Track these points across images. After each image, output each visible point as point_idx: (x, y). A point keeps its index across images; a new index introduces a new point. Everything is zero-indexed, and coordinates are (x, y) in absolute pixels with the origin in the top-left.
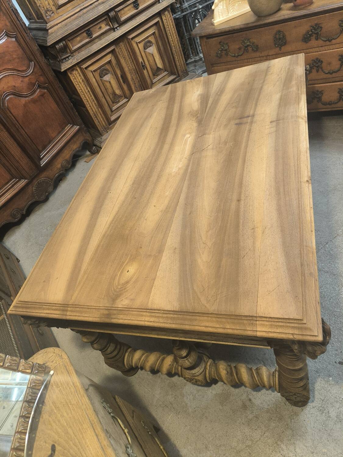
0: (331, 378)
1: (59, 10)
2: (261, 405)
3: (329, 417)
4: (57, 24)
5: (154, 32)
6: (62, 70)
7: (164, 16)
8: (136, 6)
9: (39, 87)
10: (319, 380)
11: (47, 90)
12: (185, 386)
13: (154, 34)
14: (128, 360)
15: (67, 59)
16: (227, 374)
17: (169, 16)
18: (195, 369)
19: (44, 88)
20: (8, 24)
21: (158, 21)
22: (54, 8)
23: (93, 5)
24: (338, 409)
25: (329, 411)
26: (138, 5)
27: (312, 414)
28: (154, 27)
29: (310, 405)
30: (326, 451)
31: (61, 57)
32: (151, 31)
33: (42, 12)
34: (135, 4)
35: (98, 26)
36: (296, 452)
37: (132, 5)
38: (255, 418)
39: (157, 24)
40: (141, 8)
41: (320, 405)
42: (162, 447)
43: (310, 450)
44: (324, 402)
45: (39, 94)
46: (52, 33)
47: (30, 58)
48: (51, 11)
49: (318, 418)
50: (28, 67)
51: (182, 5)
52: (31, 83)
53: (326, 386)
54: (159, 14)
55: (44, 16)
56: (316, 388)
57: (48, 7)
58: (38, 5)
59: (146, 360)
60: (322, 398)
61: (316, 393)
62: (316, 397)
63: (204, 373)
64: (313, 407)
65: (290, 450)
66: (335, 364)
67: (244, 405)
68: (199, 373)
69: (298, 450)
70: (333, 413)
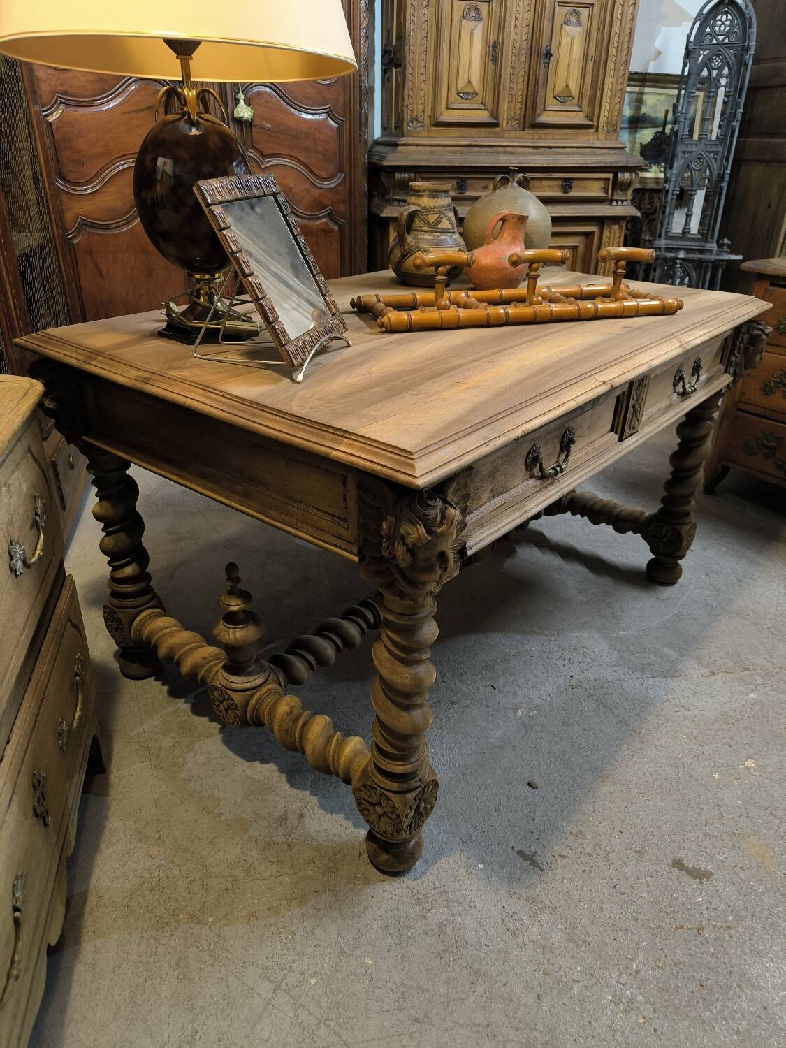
0: (482, 866)
1: (433, 128)
2: (314, 834)
3: (425, 918)
4: (418, 145)
5: (577, 247)
6: (383, 215)
7: (608, 230)
8: (567, 187)
9: (330, 216)
10: (457, 856)
11: (340, 229)
12: (207, 738)
13: (575, 248)
14: (142, 624)
15: (402, 204)
16: (287, 714)
17: (617, 235)
18: (240, 676)
19: (336, 223)
20: (341, 101)
21: (593, 233)
22: (427, 121)
23: (494, 149)
24: (453, 915)
25: (431, 909)
26: (571, 187)
27: (396, 895)
28: (582, 238)
29: (405, 881)
30: (371, 963)
31: (394, 195)
32: (572, 242)
33: (405, 117)
34: (565, 183)
35: (484, 183)
36: (313, 933)
37: (560, 183)
38: (285, 846)
39: (589, 235)
40: (573, 194)
41: (423, 892)
42: (78, 714)
43: (342, 945)
44: (435, 892)
45: (321, 227)
46: (401, 152)
47: (344, 164)
48: (421, 122)
49: (401, 907)
50: (331, 177)
51: (655, 239)
52: (320, 201)
53: (462, 871)
54: (601, 221)
55: (405, 124)
56: (439, 864)
57: (419, 114)
58: (406, 103)
59: (173, 634)
60: (437, 884)
61: (434, 870)
62: (428, 875)
63: (250, 693)
64: (407, 888)
65: (305, 924)
66: (510, 851)
67: (283, 819)
68: (240, 686)
69: (318, 932)
70: (436, 916)
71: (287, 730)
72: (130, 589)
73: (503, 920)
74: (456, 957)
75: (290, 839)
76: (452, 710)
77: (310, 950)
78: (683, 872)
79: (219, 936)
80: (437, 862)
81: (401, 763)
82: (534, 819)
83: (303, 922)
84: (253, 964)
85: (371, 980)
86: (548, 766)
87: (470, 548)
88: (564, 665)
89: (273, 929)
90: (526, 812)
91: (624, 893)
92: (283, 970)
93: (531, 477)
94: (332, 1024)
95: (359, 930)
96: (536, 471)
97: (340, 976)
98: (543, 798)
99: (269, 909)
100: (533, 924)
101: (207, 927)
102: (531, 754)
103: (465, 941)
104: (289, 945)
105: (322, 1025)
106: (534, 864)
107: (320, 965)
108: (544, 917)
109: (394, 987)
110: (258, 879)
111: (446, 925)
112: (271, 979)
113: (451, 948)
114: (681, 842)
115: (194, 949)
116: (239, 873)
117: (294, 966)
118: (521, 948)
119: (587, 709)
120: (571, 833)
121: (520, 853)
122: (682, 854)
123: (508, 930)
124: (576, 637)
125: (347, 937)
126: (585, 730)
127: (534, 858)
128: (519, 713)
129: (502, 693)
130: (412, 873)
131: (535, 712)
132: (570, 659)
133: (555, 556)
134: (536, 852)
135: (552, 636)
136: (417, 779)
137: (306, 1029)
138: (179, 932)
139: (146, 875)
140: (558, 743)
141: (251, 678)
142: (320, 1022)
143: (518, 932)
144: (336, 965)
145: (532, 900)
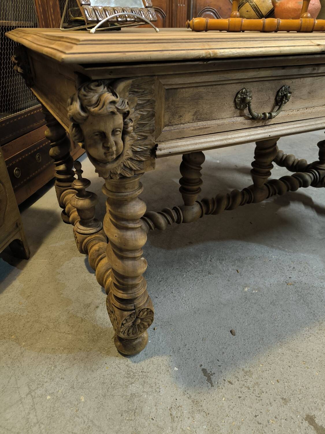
0: (177, 369)
2: (97, 319)
3: (127, 387)
10: (165, 358)
24: (144, 392)
25: (133, 383)
27: (118, 367)
29: (129, 361)
30: (83, 400)
36: (65, 370)
38: (80, 319)
41: (134, 371)
43: (75, 384)
44: (141, 374)
49: (117, 375)
53: (163, 368)
56: (152, 359)
60: (145, 370)
61: (147, 361)
62: (143, 363)
63: (85, 236)
64: (127, 365)
65: (64, 364)
66: (199, 366)
67: (88, 305)
68: (82, 232)
69: (68, 372)
70: (133, 388)
71: (93, 259)
72: (61, 177)
73: (171, 408)
74: (130, 418)
75: (85, 317)
76: (207, 277)
77: (57, 379)
78: (312, 427)
79: (22, 353)
80: (152, 357)
81: (121, 292)
82: (223, 353)
83: (64, 363)
84: (27, 375)
85: (77, 411)
86: (249, 325)
87: (160, 150)
88: (288, 270)
89: (48, 360)
90: (221, 347)
91: (260, 424)
92: (38, 384)
93: (241, 116)
94: (43, 426)
95: (88, 379)
96: (246, 111)
97: (63, 401)
98: (236, 342)
99: (52, 349)
100: (189, 418)
101: (20, 347)
102: (242, 314)
103: (141, 411)
104: (50, 373)
105: (37, 425)
106: (209, 380)
107: (57, 390)
108: (198, 416)
109: (86, 420)
110: (57, 332)
111: (136, 396)
112: (30, 387)
113: (131, 412)
114: (320, 404)
115: (7, 356)
116: (51, 325)
117: (45, 385)
118: (173, 431)
119: (291, 299)
120: (243, 370)
121: (204, 371)
122: (316, 413)
123: (171, 415)
124: (305, 256)
125: (80, 380)
126: (284, 311)
127: (211, 376)
128: (246, 289)
129: (241, 276)
130: (135, 358)
131: (256, 291)
132: (294, 268)
133: (313, 211)
134: (214, 374)
135: (288, 253)
136: (133, 305)
137: (28, 424)
138: (6, 345)
139: (12, 311)
140: (262, 313)
141: (89, 229)
142: (38, 422)
143: (176, 419)
144: (65, 394)
145: (196, 402)
